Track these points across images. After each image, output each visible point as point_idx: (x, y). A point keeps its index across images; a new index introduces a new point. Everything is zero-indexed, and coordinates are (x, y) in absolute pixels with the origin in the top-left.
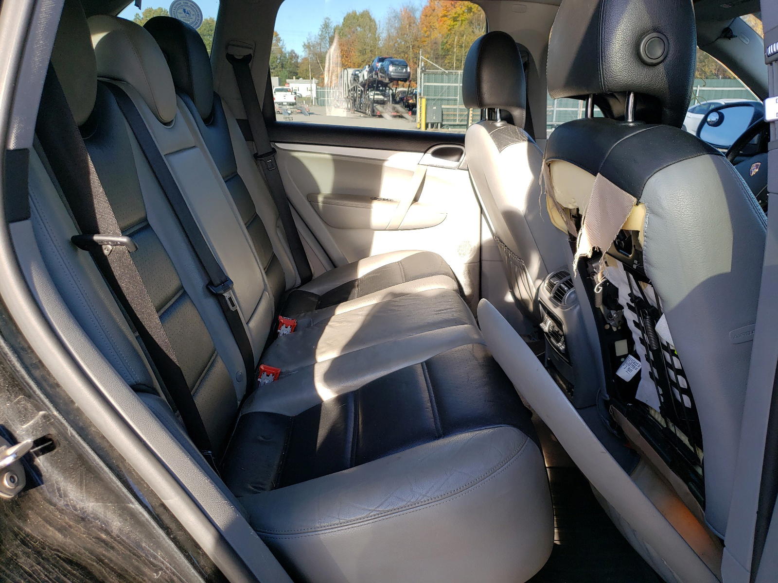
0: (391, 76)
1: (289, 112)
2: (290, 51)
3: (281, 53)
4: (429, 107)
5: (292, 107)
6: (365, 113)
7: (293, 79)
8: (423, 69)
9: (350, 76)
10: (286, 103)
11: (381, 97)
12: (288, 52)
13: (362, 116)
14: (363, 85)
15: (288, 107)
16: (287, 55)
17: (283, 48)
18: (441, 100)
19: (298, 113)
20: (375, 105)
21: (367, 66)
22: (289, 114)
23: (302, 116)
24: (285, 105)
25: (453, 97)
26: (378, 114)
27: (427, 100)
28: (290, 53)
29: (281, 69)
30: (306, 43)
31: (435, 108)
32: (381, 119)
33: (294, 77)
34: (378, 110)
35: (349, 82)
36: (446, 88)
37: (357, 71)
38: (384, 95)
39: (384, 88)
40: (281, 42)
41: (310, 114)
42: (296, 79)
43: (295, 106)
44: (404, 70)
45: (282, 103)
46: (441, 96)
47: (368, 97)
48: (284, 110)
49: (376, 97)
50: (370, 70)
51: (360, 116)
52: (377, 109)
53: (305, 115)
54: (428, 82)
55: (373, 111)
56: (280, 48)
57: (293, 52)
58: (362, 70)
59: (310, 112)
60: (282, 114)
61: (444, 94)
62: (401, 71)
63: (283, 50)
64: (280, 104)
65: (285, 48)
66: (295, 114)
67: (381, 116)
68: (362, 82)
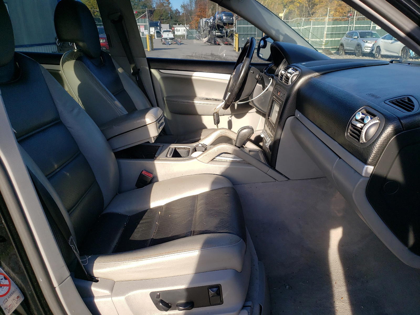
0: (224, 22)
1: (170, 43)
2: (175, 9)
3: (171, 10)
4: (240, 39)
5: (172, 40)
6: (211, 43)
7: (177, 25)
8: (237, 18)
9: (204, 22)
10: (169, 39)
11: (220, 34)
12: (175, 10)
13: (209, 44)
14: (210, 27)
15: (170, 40)
16: (174, 11)
17: (171, 8)
18: (247, 35)
19: (175, 44)
20: (216, 38)
21: (212, 17)
22: (170, 44)
23: (177, 45)
24: (168, 40)
25: (254, 33)
26: (218, 43)
27: (239, 35)
28: (176, 10)
29: (170, 20)
30: (182, 5)
31: (243, 39)
32: (219, 46)
33: (177, 24)
34: (218, 41)
35: (203, 25)
36: (250, 27)
37: (208, 19)
38: (221, 33)
39: (222, 29)
40: (171, 5)
41: (181, 44)
42: (178, 25)
43: (173, 40)
44: (231, 18)
45: (167, 38)
46: (247, 32)
47: (213, 34)
48: (167, 42)
49: (216, 34)
50: (213, 19)
51: (208, 45)
52: (216, 40)
53: (178, 44)
54: (240, 25)
55: (215, 42)
56: (170, 8)
57: (177, 10)
58: (210, 19)
59: (181, 43)
60: (165, 44)
61: (249, 31)
62: (229, 19)
63: (172, 9)
64: (165, 39)
65: (173, 8)
66: (173, 44)
67: (219, 44)
68: (210, 26)
